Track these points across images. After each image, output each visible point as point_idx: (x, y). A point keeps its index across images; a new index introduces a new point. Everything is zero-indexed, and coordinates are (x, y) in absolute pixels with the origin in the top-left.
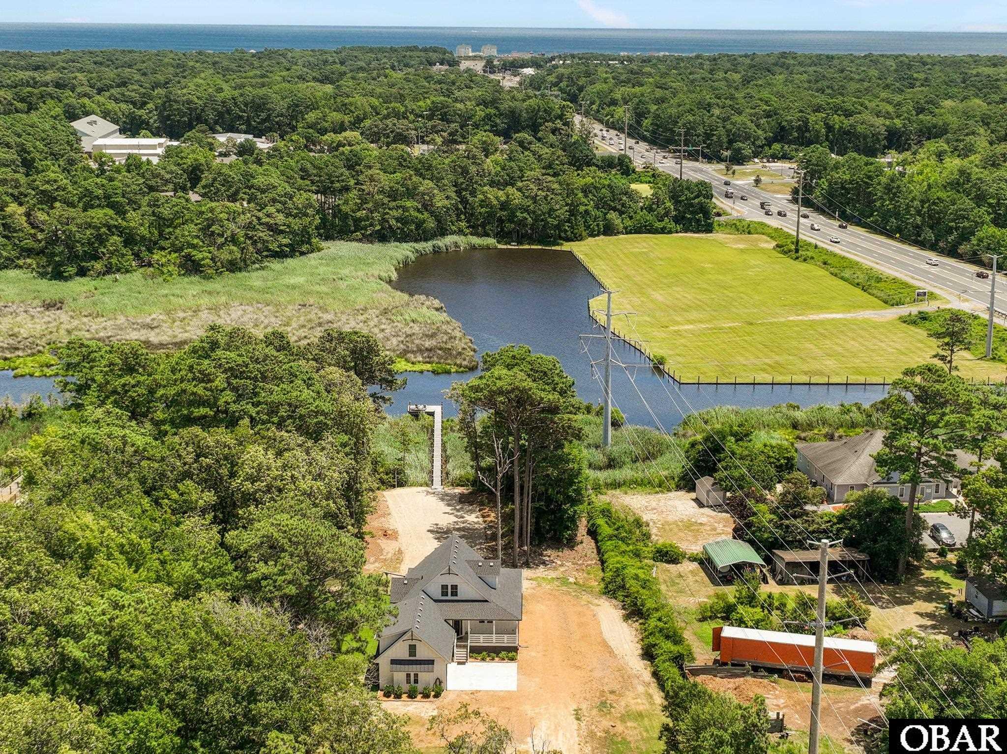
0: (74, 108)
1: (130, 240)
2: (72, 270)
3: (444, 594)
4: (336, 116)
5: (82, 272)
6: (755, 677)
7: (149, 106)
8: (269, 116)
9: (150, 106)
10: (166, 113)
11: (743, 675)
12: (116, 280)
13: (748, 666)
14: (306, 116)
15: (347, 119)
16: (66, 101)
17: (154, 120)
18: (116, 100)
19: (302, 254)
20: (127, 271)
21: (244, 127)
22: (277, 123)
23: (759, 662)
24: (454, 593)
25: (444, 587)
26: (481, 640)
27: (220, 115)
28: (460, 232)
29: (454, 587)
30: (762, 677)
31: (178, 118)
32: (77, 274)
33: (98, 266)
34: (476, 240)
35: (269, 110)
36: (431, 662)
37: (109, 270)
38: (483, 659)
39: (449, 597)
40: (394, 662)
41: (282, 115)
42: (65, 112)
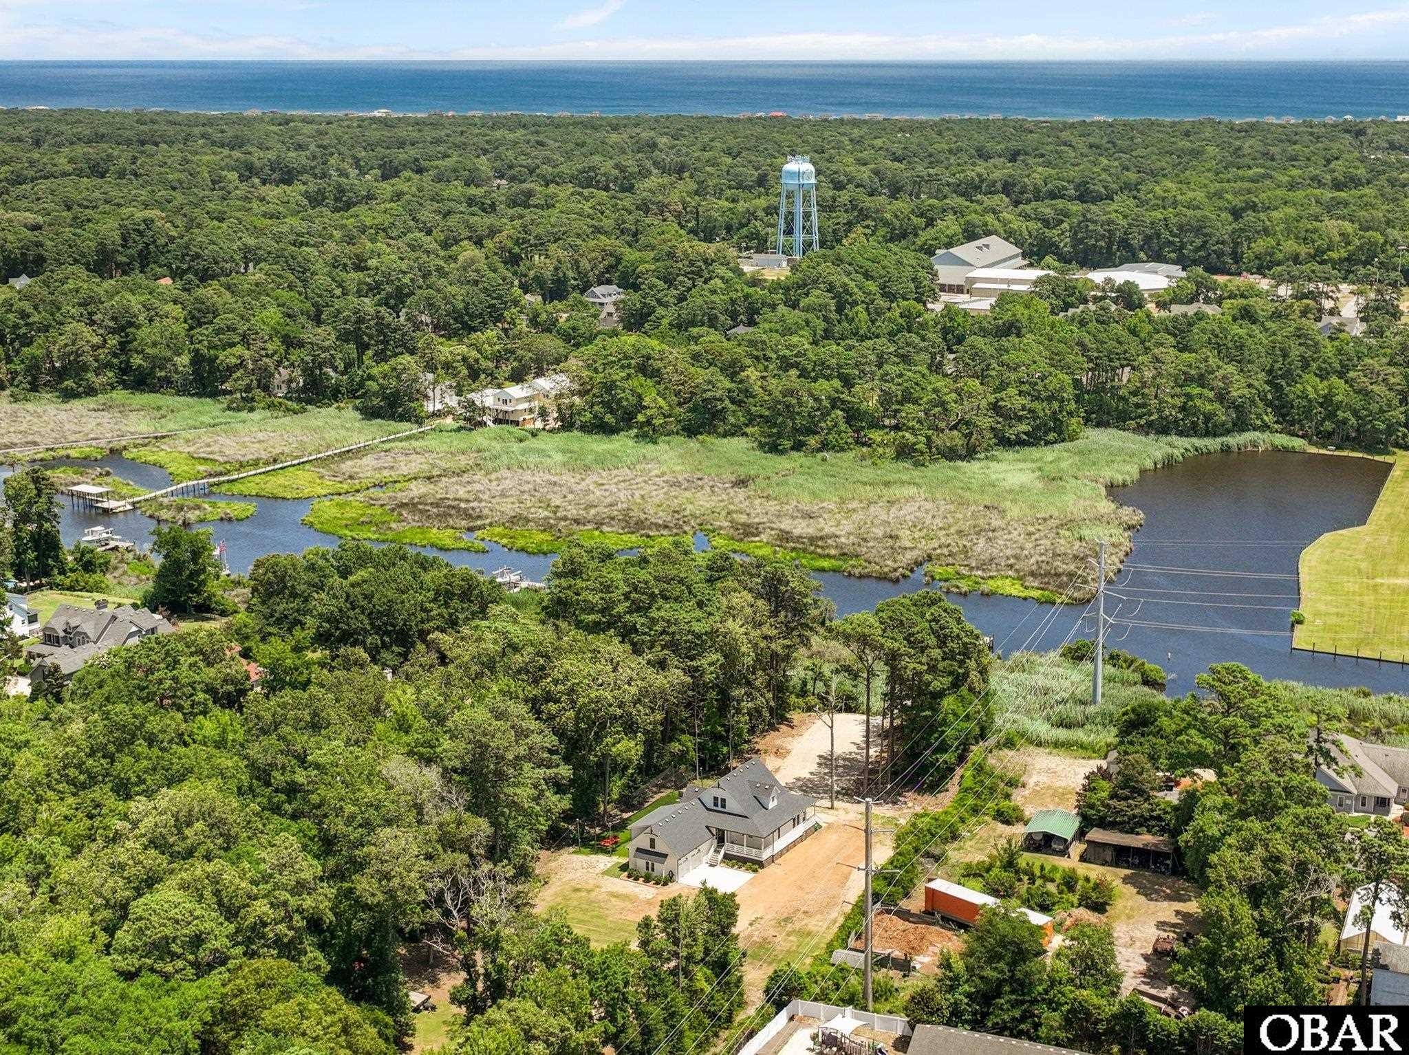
0: (975, 226)
1: (853, 416)
2: (787, 444)
3: (716, 804)
4: (1290, 246)
5: (798, 447)
6: (943, 928)
7: (1063, 226)
8: (1206, 242)
9: (1065, 226)
10: (1080, 235)
11: (934, 924)
12: (824, 460)
13: (938, 916)
14: (1253, 245)
15: (1303, 250)
16: (968, 218)
17: (1066, 245)
18: (1027, 217)
19: (1047, 443)
20: (842, 450)
21: (1173, 255)
22: (1215, 252)
23: (948, 914)
24: (723, 806)
25: (716, 799)
26: (735, 850)
27: (1148, 239)
28: (1265, 427)
29: (723, 800)
30: (950, 929)
31: (1093, 241)
32: (793, 448)
33: (813, 441)
34: (1282, 440)
35: (1206, 235)
36: (665, 856)
37: (824, 446)
38: (732, 867)
39: (719, 808)
40: (638, 850)
41: (1223, 243)
42: (965, 231)
